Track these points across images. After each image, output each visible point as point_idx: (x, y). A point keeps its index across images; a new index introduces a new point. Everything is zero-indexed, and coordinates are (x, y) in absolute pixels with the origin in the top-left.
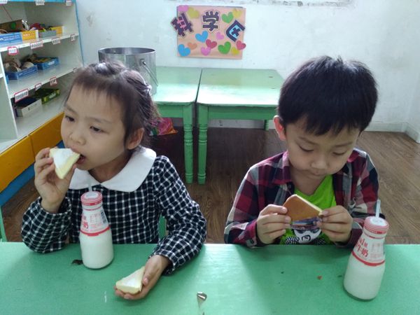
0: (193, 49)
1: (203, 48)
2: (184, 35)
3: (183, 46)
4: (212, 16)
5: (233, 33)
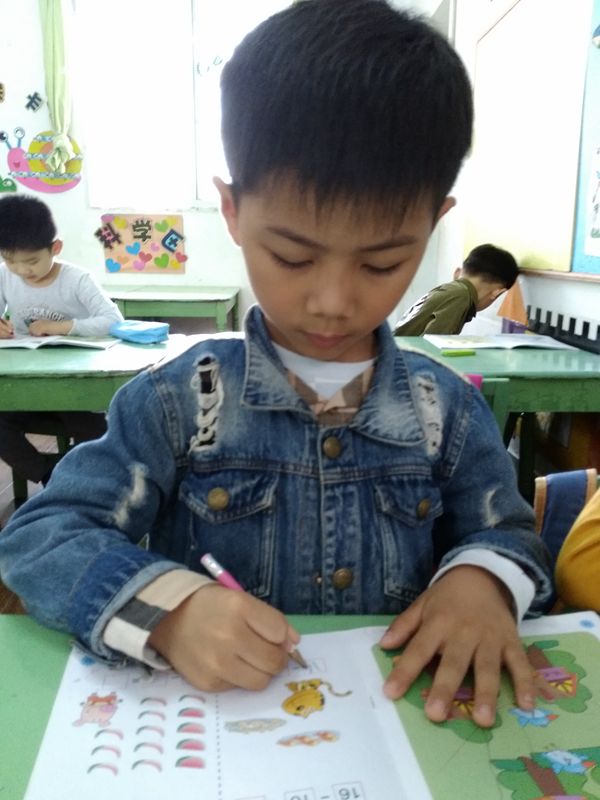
0: (124, 263)
1: (135, 263)
2: (111, 248)
3: (112, 261)
4: (143, 225)
5: (170, 244)
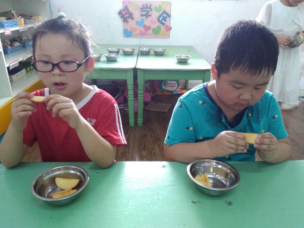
0: (134, 31)
1: (141, 31)
2: (127, 22)
3: (127, 30)
4: (147, 8)
5: (162, 20)
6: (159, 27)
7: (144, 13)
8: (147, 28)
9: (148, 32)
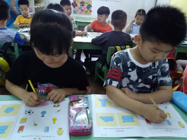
0: (77, 11)
1: (80, 11)
2: (75, 7)
4: (83, 3)
5: (88, 8)
6: (87, 10)
7: (82, 5)
8: (83, 10)
9: (83, 12)
